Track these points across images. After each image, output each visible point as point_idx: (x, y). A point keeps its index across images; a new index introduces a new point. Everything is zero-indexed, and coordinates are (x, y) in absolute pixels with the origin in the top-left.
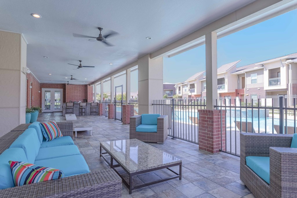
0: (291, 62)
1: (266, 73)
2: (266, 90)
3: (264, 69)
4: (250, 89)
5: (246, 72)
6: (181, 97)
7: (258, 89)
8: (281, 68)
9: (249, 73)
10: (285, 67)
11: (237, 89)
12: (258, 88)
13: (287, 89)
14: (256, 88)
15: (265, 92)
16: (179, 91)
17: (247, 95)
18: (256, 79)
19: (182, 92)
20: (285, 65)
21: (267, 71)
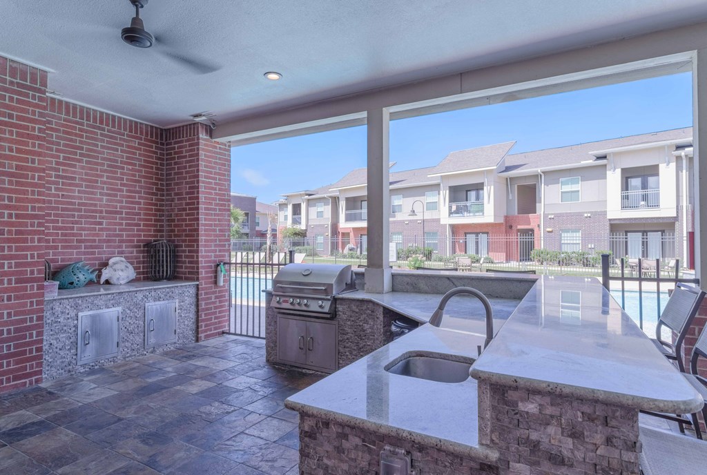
2: (610, 220)
3: (609, 167)
4: (558, 216)
5: (544, 173)
6: (302, 234)
7: (586, 215)
8: (662, 167)
9: (554, 176)
11: (507, 214)
12: (586, 213)
13: (677, 219)
14: (581, 214)
15: (608, 223)
16: (296, 216)
17: (549, 232)
18: (578, 191)
19: (307, 220)
21: (618, 171)
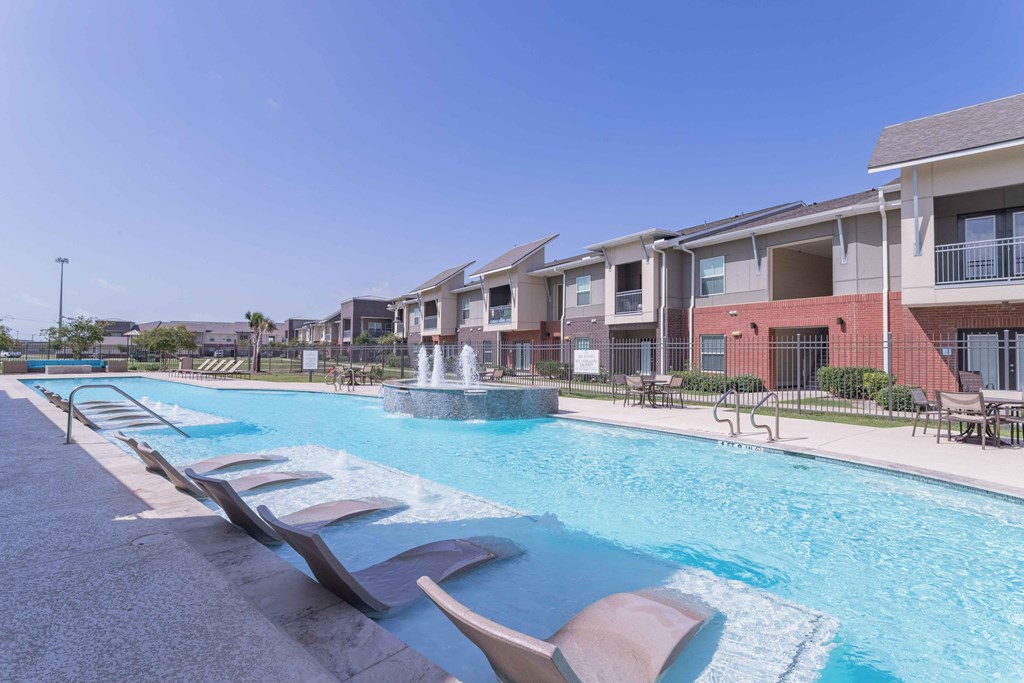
0: (666, 246)
1: (610, 275)
2: (610, 326)
3: (607, 264)
4: (574, 321)
5: (565, 271)
7: (592, 321)
8: (644, 262)
9: (573, 274)
10: (652, 260)
11: (545, 320)
12: (593, 318)
13: (656, 324)
14: (589, 319)
15: (608, 330)
17: (566, 338)
18: (589, 293)
19: (408, 327)
20: (652, 254)
21: (613, 267)
